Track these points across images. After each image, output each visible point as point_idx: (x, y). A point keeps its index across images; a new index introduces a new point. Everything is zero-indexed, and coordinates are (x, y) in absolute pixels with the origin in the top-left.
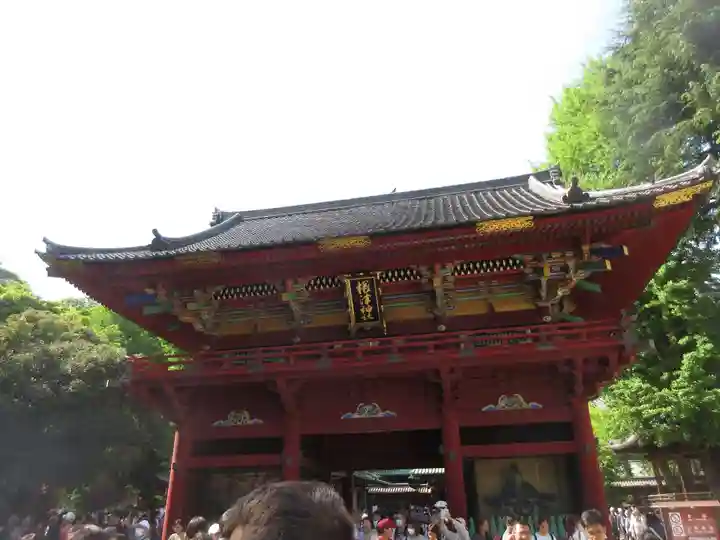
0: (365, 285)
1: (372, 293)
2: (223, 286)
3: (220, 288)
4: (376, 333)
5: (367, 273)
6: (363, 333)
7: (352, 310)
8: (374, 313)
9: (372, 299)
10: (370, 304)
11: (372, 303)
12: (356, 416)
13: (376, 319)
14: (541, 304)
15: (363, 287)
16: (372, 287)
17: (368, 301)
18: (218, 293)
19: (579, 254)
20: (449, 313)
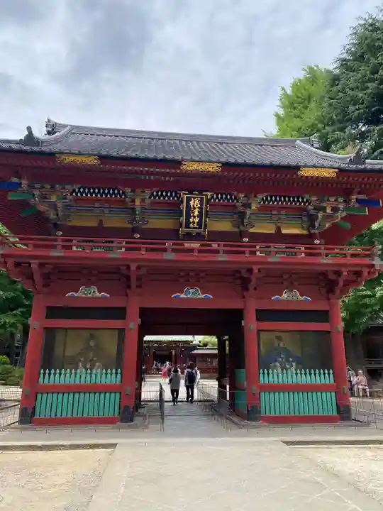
0: (197, 202)
1: (201, 208)
2: (79, 186)
3: (76, 187)
4: (198, 237)
5: (201, 193)
6: (189, 237)
7: (183, 219)
8: (200, 223)
9: (200, 213)
10: (198, 216)
11: (200, 215)
12: (182, 296)
13: (200, 228)
14: (312, 231)
15: (195, 203)
16: (202, 204)
17: (196, 213)
18: (74, 191)
19: (347, 201)
20: (252, 230)
